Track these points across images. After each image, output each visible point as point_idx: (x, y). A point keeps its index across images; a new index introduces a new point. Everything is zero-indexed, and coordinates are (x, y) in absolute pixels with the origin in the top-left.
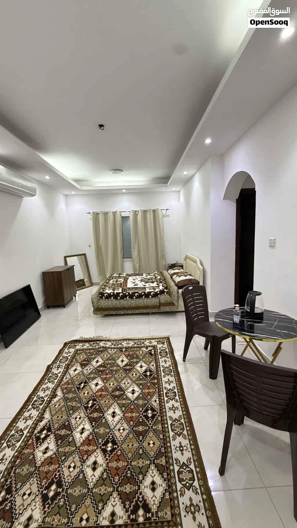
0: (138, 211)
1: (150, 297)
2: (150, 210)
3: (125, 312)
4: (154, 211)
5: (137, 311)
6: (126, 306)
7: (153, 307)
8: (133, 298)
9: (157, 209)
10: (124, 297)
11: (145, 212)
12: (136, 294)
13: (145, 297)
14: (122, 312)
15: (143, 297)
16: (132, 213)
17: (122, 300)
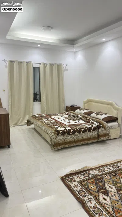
0: (47, 64)
1: (92, 131)
2: (56, 64)
3: (75, 144)
4: (58, 65)
5: (83, 143)
6: (76, 140)
7: (94, 138)
8: (80, 133)
9: (61, 64)
10: (74, 132)
11: (52, 65)
12: (82, 130)
13: (88, 131)
14: (72, 145)
15: (87, 131)
16: (42, 65)
17: (73, 135)
